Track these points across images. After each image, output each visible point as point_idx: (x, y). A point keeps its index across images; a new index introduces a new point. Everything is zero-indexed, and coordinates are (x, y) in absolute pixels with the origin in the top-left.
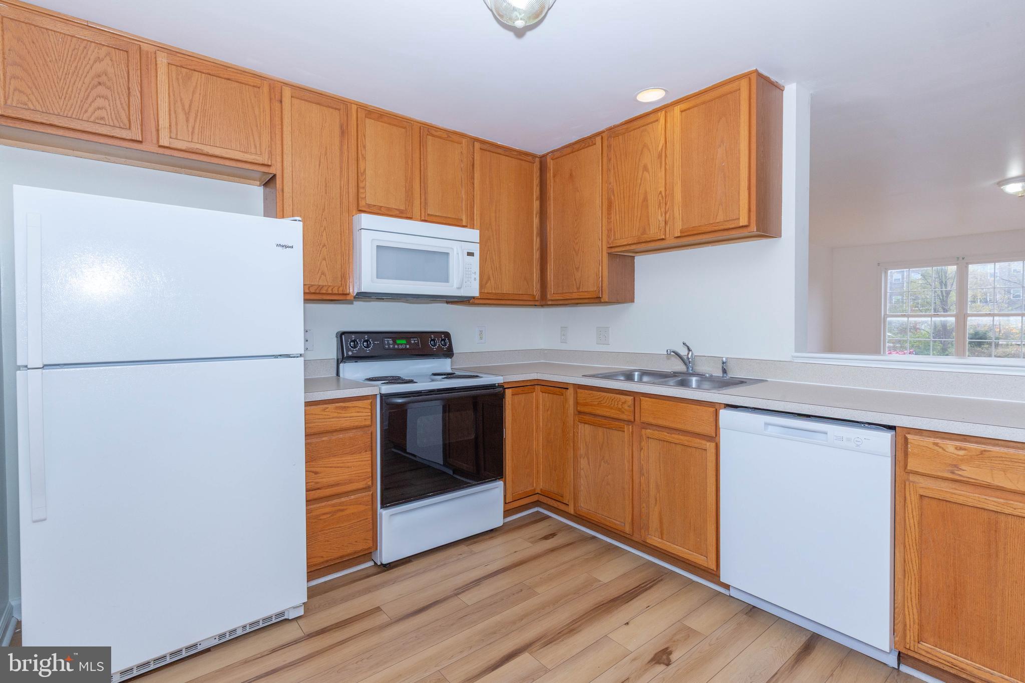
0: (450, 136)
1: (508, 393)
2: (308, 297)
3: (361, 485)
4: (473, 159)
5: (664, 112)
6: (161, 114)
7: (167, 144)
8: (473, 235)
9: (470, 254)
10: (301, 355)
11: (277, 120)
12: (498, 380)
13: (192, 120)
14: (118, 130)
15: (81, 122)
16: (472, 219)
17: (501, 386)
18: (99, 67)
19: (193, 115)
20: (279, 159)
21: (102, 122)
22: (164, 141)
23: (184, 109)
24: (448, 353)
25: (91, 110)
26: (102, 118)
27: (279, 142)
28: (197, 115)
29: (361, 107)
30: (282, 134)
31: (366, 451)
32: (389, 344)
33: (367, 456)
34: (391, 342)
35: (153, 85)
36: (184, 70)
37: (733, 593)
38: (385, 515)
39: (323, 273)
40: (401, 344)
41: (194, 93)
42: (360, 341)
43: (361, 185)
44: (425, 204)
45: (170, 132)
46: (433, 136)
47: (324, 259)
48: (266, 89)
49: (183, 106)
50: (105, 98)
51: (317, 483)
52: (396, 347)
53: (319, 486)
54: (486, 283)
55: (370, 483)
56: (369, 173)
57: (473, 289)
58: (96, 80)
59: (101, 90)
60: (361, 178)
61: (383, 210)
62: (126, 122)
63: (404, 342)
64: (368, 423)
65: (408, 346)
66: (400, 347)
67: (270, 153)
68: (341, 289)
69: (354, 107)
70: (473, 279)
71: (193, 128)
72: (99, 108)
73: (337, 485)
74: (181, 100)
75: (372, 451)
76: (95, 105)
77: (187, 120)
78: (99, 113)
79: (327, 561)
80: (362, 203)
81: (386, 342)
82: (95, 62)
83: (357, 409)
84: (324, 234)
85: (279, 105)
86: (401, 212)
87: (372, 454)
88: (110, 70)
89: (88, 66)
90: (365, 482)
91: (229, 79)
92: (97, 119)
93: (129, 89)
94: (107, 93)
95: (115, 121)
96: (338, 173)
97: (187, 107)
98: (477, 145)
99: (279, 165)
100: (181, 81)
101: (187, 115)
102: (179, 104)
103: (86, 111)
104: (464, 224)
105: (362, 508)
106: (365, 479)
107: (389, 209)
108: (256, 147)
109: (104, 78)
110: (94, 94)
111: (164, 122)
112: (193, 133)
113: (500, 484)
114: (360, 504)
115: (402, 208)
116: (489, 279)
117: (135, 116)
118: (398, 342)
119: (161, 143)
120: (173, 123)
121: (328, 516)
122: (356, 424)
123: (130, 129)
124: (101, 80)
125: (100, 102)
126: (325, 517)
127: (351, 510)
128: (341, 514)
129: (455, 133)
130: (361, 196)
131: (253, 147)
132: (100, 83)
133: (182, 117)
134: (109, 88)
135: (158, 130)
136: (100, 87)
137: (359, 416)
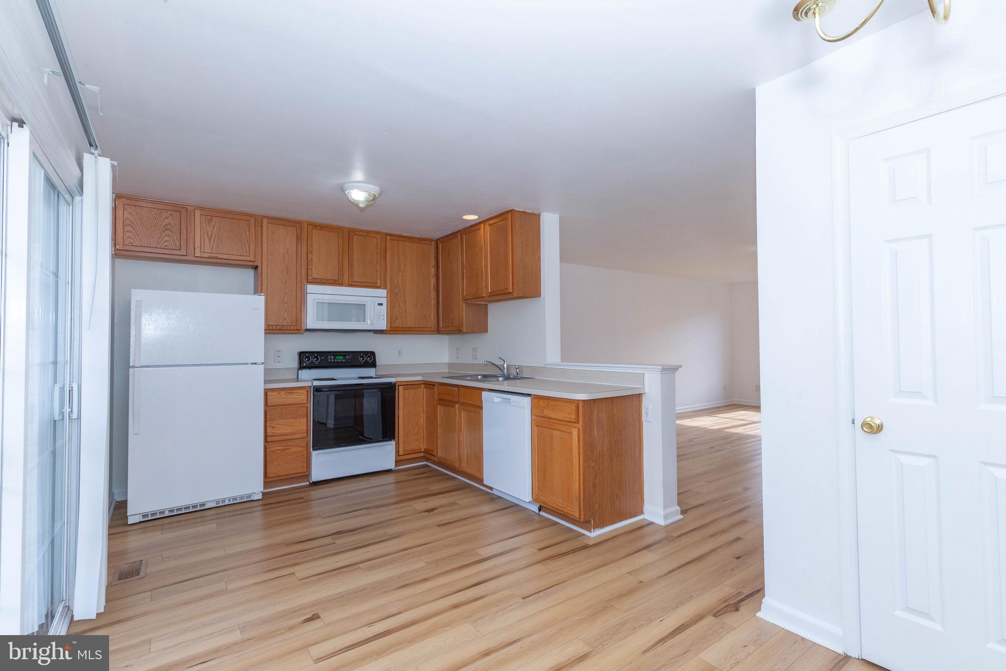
0: (368, 234)
1: (401, 388)
2: (267, 331)
3: (300, 436)
4: (386, 246)
5: (483, 224)
6: (196, 240)
7: (199, 255)
8: (383, 292)
9: (381, 304)
10: (262, 363)
11: (259, 236)
12: (393, 380)
13: (212, 242)
14: (175, 251)
15: (157, 249)
16: (385, 282)
17: (395, 384)
18: (167, 221)
19: (213, 239)
20: (260, 257)
21: (167, 248)
22: (198, 254)
23: (208, 236)
24: (373, 365)
25: (162, 243)
26: (167, 246)
27: (260, 248)
28: (215, 239)
29: (309, 224)
30: (262, 244)
31: (303, 417)
32: (331, 359)
33: (304, 420)
34: (332, 357)
35: (193, 227)
36: (209, 217)
37: (494, 492)
38: (314, 454)
39: (285, 319)
40: (339, 359)
41: (214, 227)
42: (312, 357)
43: (309, 267)
44: (351, 275)
45: (201, 249)
46: (357, 235)
47: (286, 310)
48: (253, 222)
49: (208, 235)
50: (169, 236)
51: (273, 433)
52: (336, 360)
53: (274, 434)
54: (395, 321)
55: (306, 436)
56: (315, 260)
57: (383, 325)
58: (165, 228)
59: (168, 232)
60: (309, 264)
61: (323, 281)
62: (179, 246)
63: (342, 357)
64: (305, 402)
65: (344, 360)
66: (339, 361)
67: (255, 255)
68: (295, 327)
69: (306, 224)
70: (382, 319)
71: (213, 246)
72: (166, 241)
73: (286, 435)
74: (207, 232)
75: (307, 417)
76: (164, 240)
77: (210, 242)
78: (166, 244)
79: (279, 476)
80: (310, 278)
81: (329, 358)
82: (165, 219)
83: (298, 394)
84: (286, 297)
85: (261, 228)
86: (335, 281)
87: (307, 420)
88: (172, 222)
89: (162, 222)
90: (302, 435)
91: (232, 218)
92: (165, 246)
93: (180, 230)
94: (170, 233)
95: (174, 247)
96: (295, 262)
97: (210, 236)
98: (388, 237)
99: (260, 260)
100: (207, 222)
101: (210, 239)
102: (206, 235)
103: (160, 243)
104: (379, 285)
105: (300, 449)
106: (302, 433)
107: (327, 280)
108: (246, 252)
109: (169, 226)
110: (163, 235)
111: (197, 245)
112: (213, 248)
113: (393, 443)
114: (299, 447)
115: (336, 278)
116: (397, 318)
117: (183, 243)
118: (338, 358)
119: (196, 256)
120: (202, 245)
121: (280, 451)
122: (298, 402)
123: (180, 250)
124: (167, 227)
125: (167, 238)
126: (278, 452)
127: (294, 449)
128: (287, 451)
129: (373, 232)
130: (309, 273)
131: (245, 252)
132: (167, 229)
133: (207, 240)
134: (171, 231)
135: (194, 249)
136: (166, 231)
137: (301, 397)
